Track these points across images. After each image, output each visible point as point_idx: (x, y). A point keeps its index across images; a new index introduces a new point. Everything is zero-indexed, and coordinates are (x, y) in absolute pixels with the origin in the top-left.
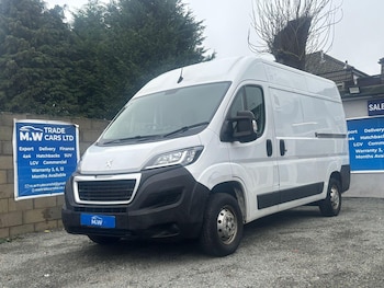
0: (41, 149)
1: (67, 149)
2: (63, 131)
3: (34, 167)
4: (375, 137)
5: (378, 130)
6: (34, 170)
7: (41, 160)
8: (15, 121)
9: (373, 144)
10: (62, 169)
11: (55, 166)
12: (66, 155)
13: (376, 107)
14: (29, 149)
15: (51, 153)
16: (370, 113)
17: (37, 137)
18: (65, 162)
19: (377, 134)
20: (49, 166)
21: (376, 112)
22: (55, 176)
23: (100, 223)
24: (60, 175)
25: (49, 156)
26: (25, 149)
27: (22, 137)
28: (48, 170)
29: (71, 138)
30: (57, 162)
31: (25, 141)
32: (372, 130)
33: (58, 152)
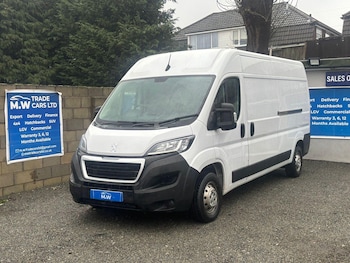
0: (29, 116)
1: (51, 115)
2: (47, 99)
3: (23, 133)
4: (331, 106)
5: (333, 100)
6: (23, 136)
7: (29, 127)
8: (7, 91)
9: (329, 112)
10: (47, 134)
11: (41, 131)
12: (50, 121)
13: (333, 79)
14: (19, 117)
15: (38, 119)
16: (328, 84)
17: (26, 105)
18: (50, 128)
19: (332, 103)
20: (36, 132)
21: (333, 84)
22: (41, 140)
23: (109, 197)
24: (46, 140)
25: (36, 122)
26: (16, 117)
27: (13, 106)
28: (35, 135)
29: (54, 105)
30: (43, 128)
31: (14, 109)
32: (328, 100)
33: (43, 118)
